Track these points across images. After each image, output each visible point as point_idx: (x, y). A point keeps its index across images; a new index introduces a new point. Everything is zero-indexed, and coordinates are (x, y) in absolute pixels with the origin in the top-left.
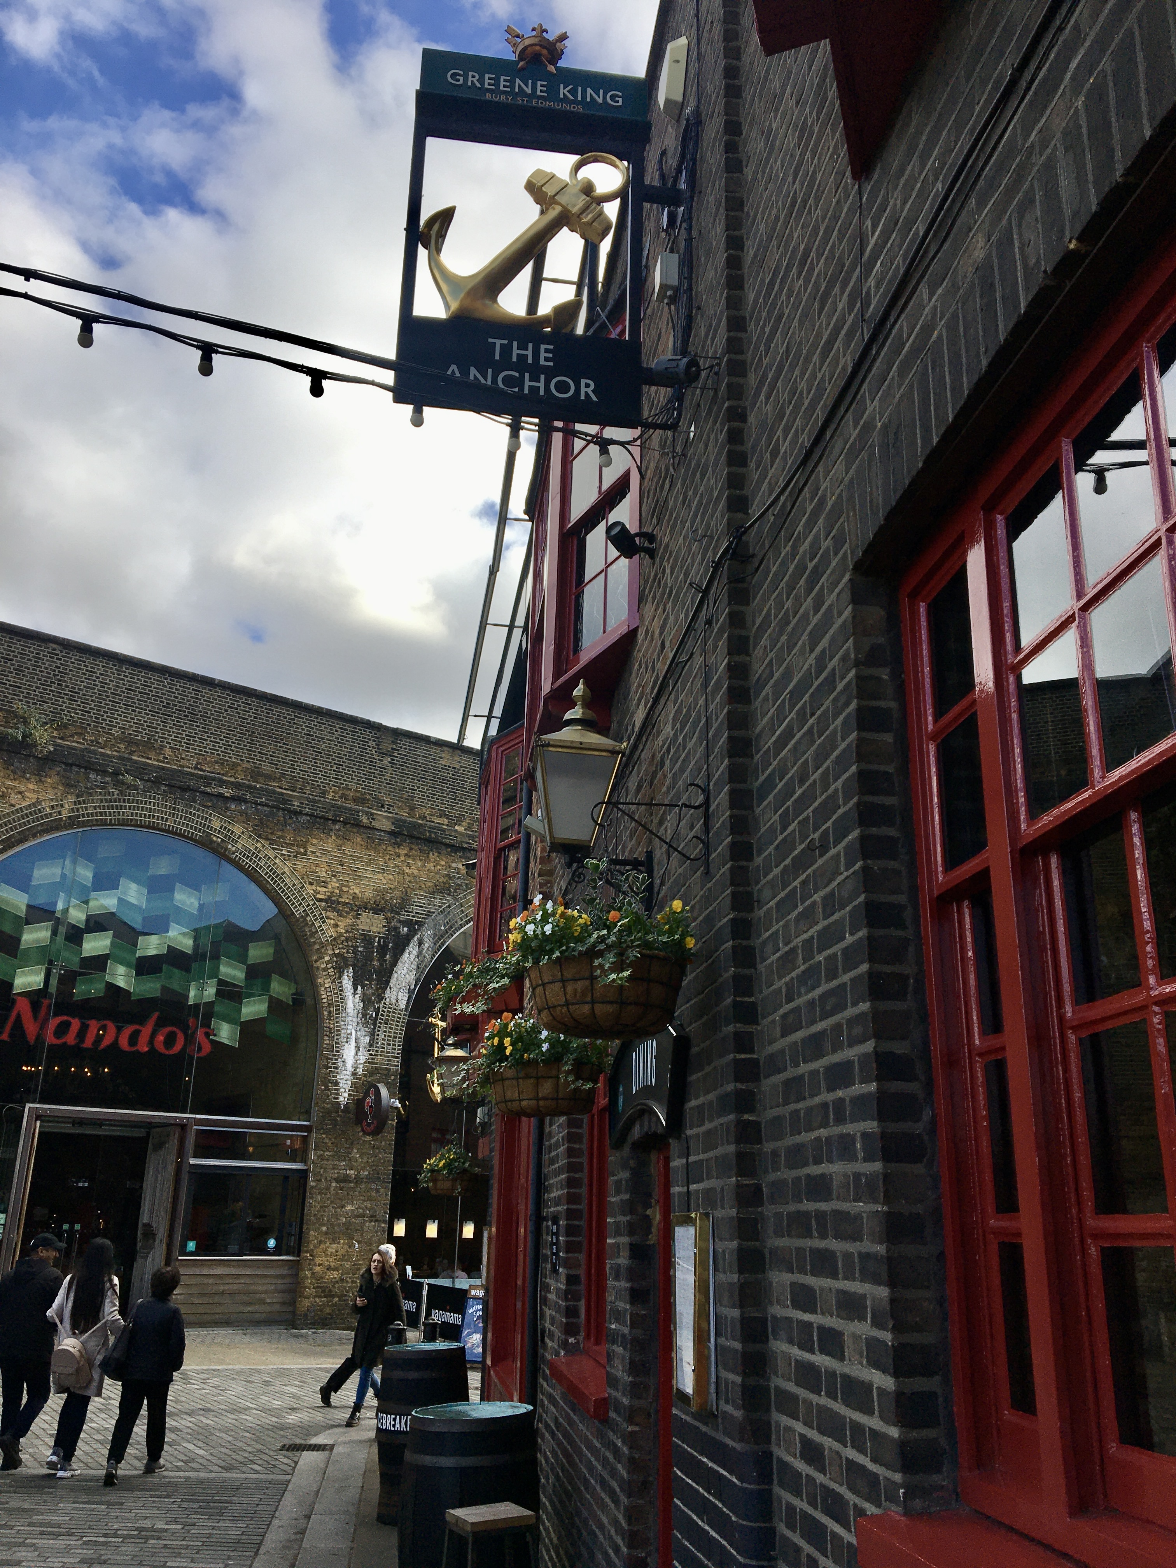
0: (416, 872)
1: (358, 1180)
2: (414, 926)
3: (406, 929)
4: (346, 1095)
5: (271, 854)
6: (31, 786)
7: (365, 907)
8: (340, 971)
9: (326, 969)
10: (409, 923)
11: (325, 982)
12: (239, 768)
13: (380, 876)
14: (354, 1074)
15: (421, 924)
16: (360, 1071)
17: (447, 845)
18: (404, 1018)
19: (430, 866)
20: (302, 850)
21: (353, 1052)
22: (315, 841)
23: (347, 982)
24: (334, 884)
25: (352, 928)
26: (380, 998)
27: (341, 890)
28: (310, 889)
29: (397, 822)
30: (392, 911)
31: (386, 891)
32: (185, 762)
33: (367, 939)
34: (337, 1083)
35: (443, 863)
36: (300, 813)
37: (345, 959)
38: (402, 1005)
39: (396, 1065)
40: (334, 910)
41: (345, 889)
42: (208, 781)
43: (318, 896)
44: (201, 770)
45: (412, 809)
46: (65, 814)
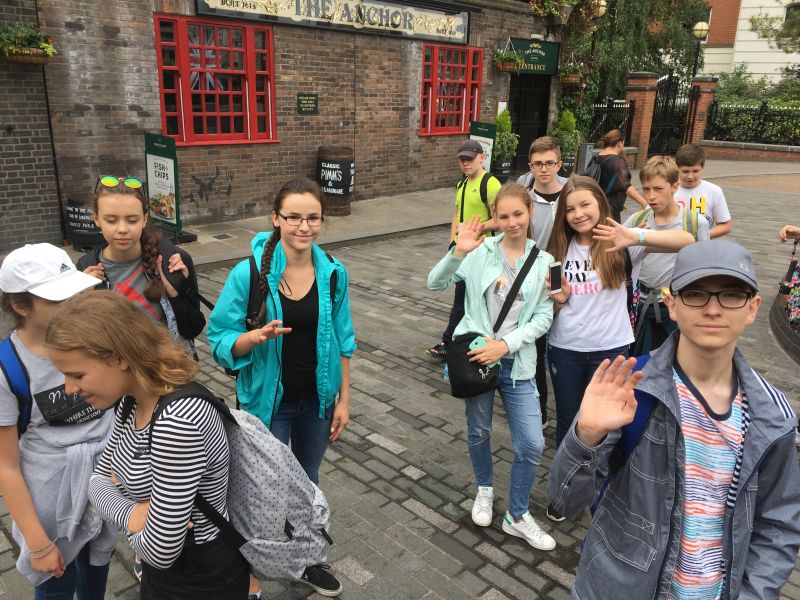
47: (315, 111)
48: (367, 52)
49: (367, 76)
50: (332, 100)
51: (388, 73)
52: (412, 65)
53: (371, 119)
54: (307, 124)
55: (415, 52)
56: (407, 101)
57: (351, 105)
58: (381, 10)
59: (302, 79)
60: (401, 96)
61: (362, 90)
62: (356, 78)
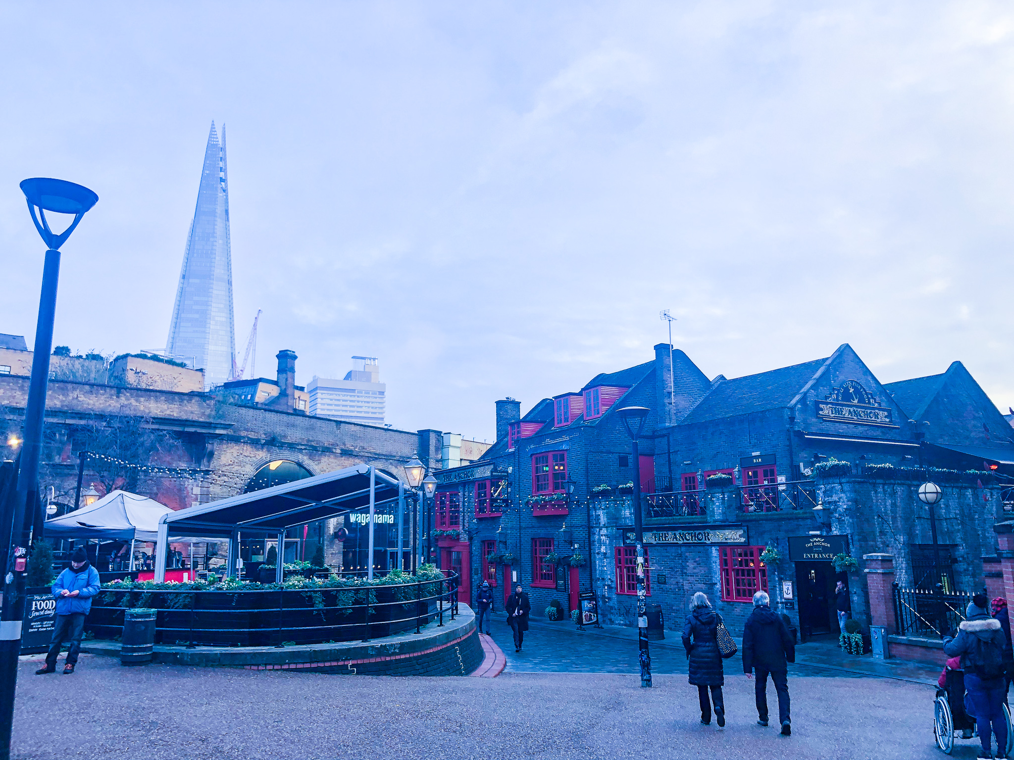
0: (346, 464)
1: (335, 554)
4: (332, 530)
5: (313, 464)
6: (261, 453)
12: (305, 440)
14: (334, 524)
17: (353, 455)
20: (319, 462)
22: (321, 458)
32: (293, 440)
34: (330, 527)
35: (352, 461)
36: (319, 451)
39: (342, 521)
42: (298, 444)
44: (297, 442)
45: (345, 445)
46: (268, 459)
47: (665, 583)
48: (687, 554)
49: (688, 566)
50: (672, 578)
51: (700, 564)
52: (714, 559)
53: (692, 588)
54: (662, 589)
55: (714, 552)
56: (711, 579)
57: (681, 581)
58: (692, 533)
59: (659, 568)
60: (708, 576)
61: (686, 573)
62: (683, 568)
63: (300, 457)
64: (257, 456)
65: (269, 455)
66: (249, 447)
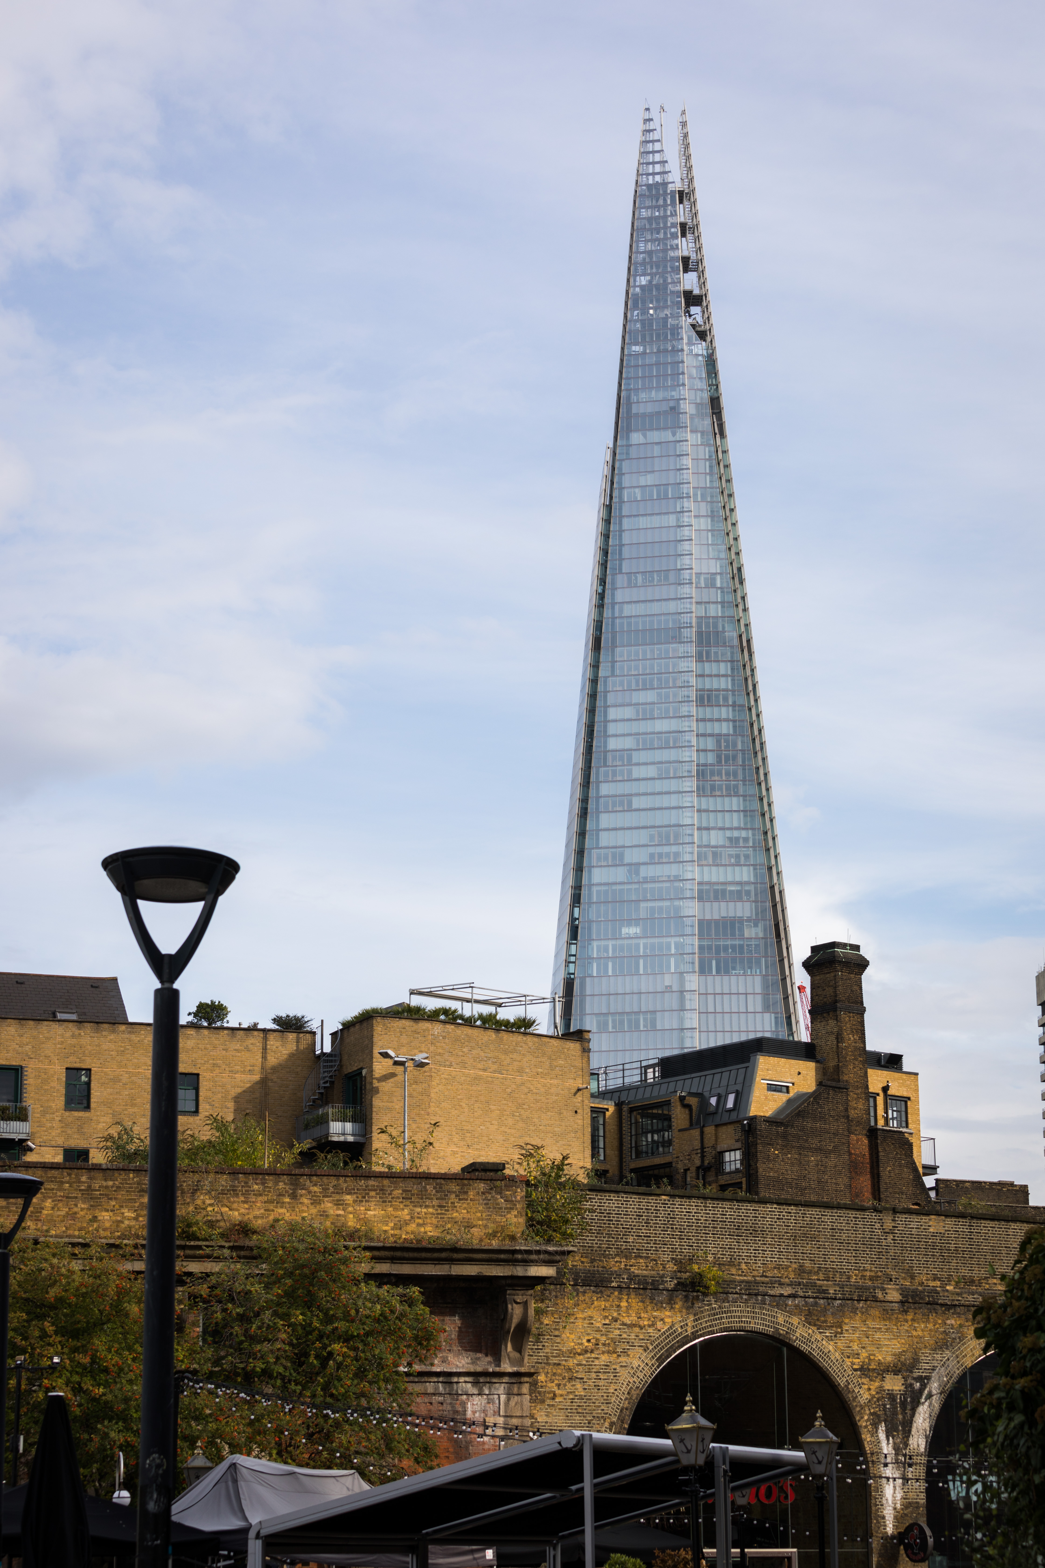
0: (920, 1333)
2: (924, 1381)
3: (918, 1384)
4: (891, 1526)
5: (819, 1337)
6: (668, 1313)
7: (887, 1370)
8: (875, 1426)
9: (866, 1427)
10: (920, 1379)
11: (866, 1437)
12: (790, 1269)
13: (895, 1342)
14: (895, 1509)
15: (928, 1378)
16: (898, 1506)
17: (942, 1305)
18: (924, 1459)
19: (930, 1326)
20: (839, 1330)
21: (892, 1491)
22: (847, 1321)
23: (882, 1436)
24: (864, 1354)
25: (880, 1389)
26: (906, 1445)
27: (870, 1359)
28: (848, 1362)
29: (904, 1291)
30: (907, 1370)
31: (900, 1354)
32: (755, 1273)
33: (892, 1397)
34: (884, 1517)
35: (940, 1322)
36: (835, 1299)
37: (878, 1416)
38: (922, 1449)
39: (922, 1499)
40: (866, 1376)
41: (872, 1357)
42: (771, 1285)
43: (855, 1367)
44: (766, 1277)
45: (913, 1277)
46: (690, 1331)
63: (781, 1320)
64: (659, 1324)
65: (692, 1318)
66: (634, 1301)
